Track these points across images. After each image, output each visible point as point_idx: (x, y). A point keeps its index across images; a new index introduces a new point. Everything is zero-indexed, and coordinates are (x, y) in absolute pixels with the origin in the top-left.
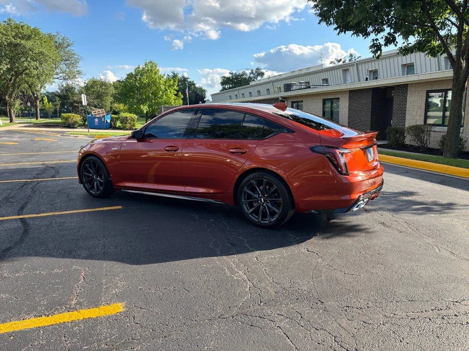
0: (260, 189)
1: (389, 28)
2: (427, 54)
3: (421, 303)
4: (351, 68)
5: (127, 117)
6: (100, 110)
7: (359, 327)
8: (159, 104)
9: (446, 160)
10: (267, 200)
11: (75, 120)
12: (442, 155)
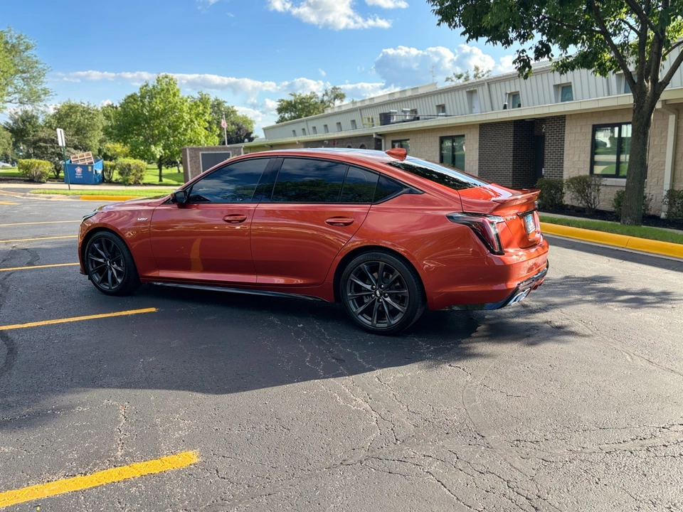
0: (373, 276)
1: (540, 34)
2: (594, 71)
3: (617, 432)
4: (480, 88)
5: (130, 165)
6: (85, 154)
7: (537, 467)
8: (180, 143)
9: (626, 228)
10: (385, 293)
11: (41, 169)
12: (619, 221)
